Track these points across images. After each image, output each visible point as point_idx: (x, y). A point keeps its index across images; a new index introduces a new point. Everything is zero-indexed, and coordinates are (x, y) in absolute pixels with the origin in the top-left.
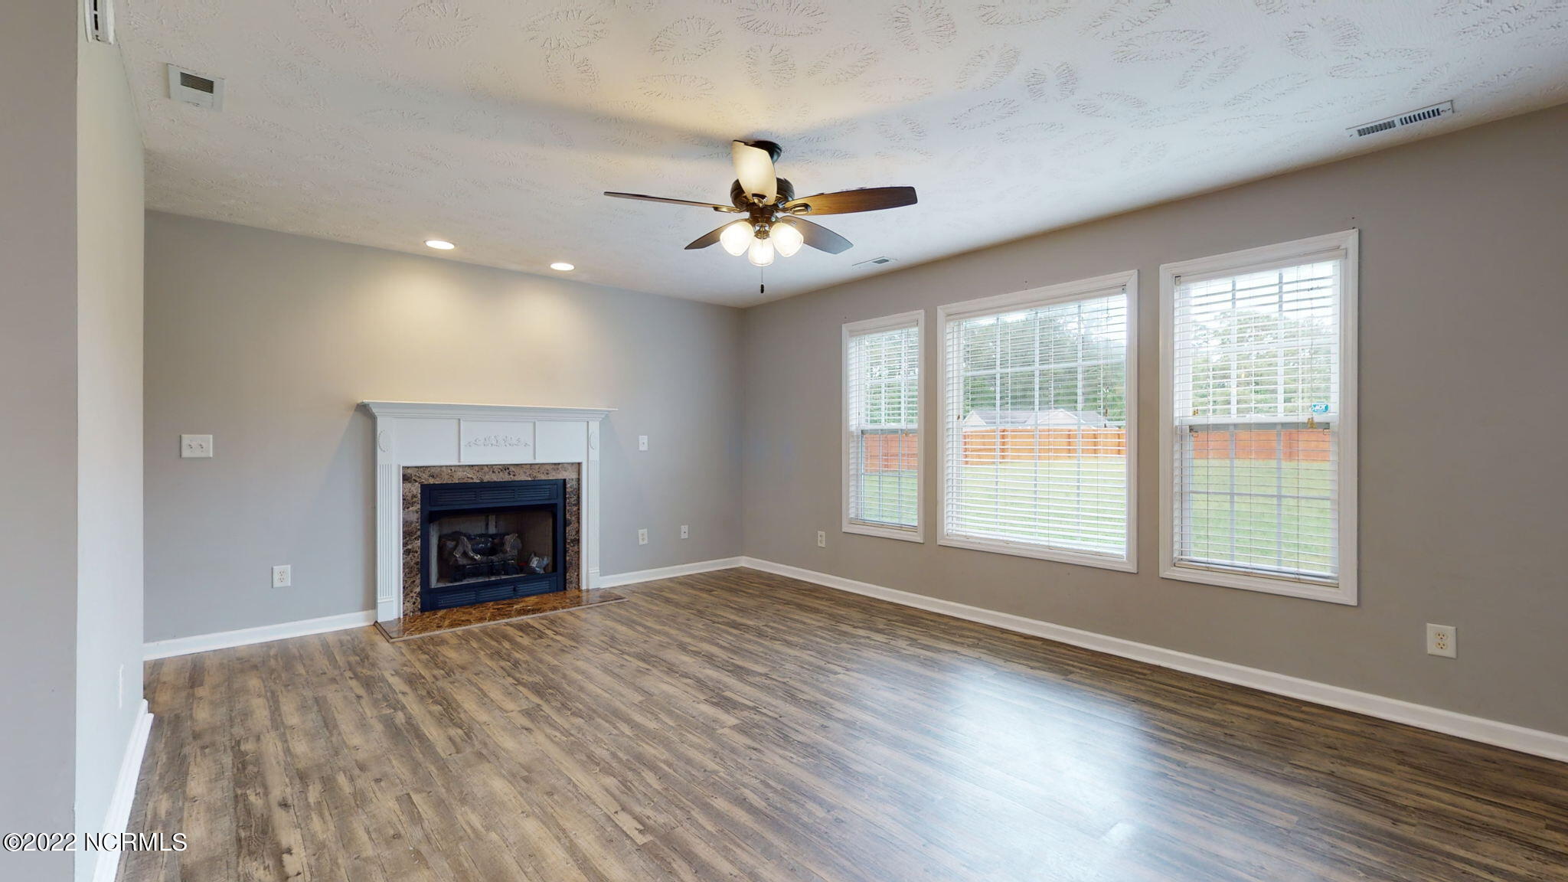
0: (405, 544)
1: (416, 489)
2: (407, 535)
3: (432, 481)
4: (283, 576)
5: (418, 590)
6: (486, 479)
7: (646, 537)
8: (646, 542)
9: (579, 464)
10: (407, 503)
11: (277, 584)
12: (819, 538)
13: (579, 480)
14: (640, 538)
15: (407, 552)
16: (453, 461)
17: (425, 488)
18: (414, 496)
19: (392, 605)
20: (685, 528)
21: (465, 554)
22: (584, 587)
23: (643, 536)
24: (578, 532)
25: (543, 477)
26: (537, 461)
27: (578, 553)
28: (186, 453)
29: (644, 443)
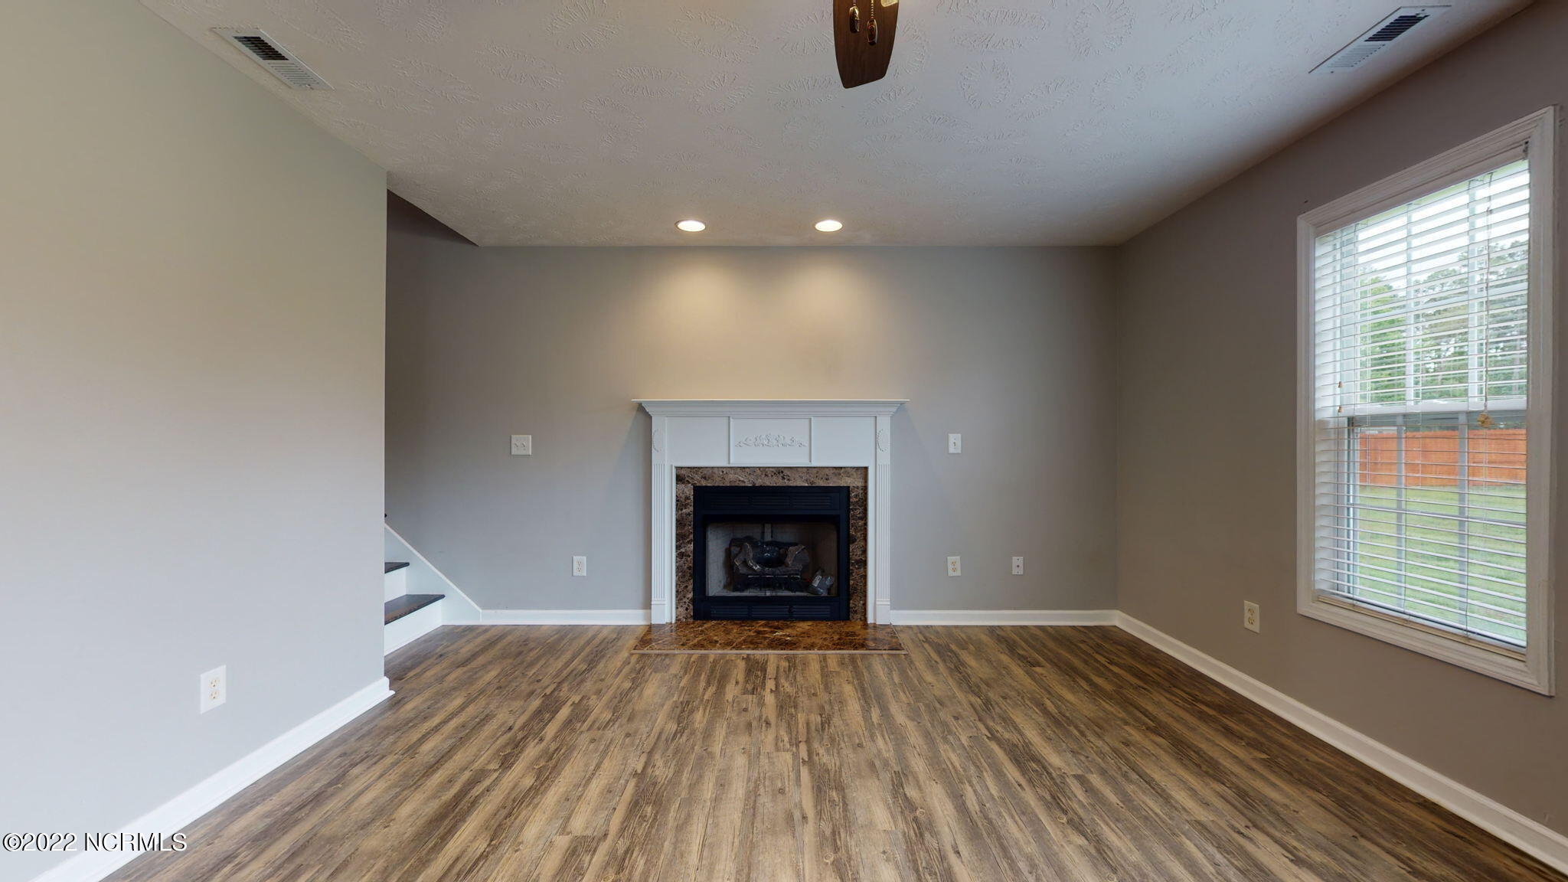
0: (678, 547)
1: (689, 491)
2: (680, 537)
3: (704, 483)
4: (581, 565)
5: (690, 595)
6: (759, 482)
7: (958, 566)
8: (958, 573)
9: (866, 468)
10: (680, 504)
11: (576, 573)
12: (1247, 615)
13: (865, 489)
14: (950, 567)
15: (680, 555)
16: (722, 463)
17: (698, 490)
18: (687, 498)
19: (665, 609)
20: (1017, 561)
21: (745, 563)
22: (870, 620)
23: (954, 565)
24: (865, 551)
25: (822, 483)
26: (814, 464)
27: (865, 577)
28: (514, 451)
29: (955, 442)
